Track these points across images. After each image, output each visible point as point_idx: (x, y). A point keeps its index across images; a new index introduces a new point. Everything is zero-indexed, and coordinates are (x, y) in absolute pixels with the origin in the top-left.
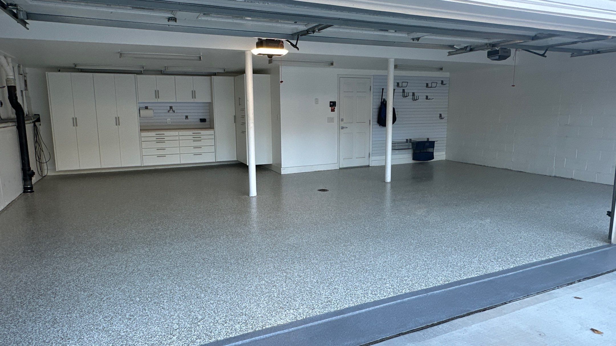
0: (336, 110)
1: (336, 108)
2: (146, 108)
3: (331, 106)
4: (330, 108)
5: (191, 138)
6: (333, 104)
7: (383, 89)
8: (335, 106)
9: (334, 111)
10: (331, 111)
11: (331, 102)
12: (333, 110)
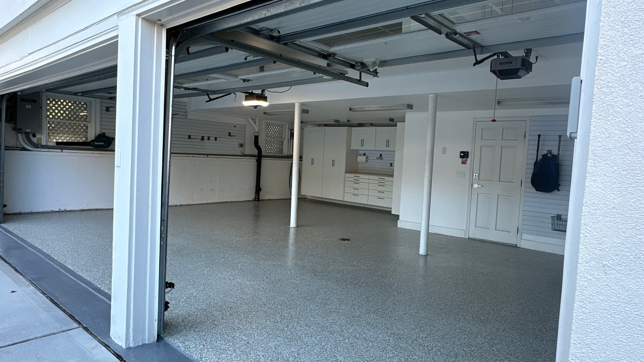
0: (467, 162)
1: (469, 160)
2: (364, 154)
3: (461, 157)
4: (461, 159)
5: (377, 182)
6: (464, 155)
7: (539, 136)
8: (468, 158)
9: (466, 164)
10: (462, 164)
11: (461, 152)
12: (464, 163)
